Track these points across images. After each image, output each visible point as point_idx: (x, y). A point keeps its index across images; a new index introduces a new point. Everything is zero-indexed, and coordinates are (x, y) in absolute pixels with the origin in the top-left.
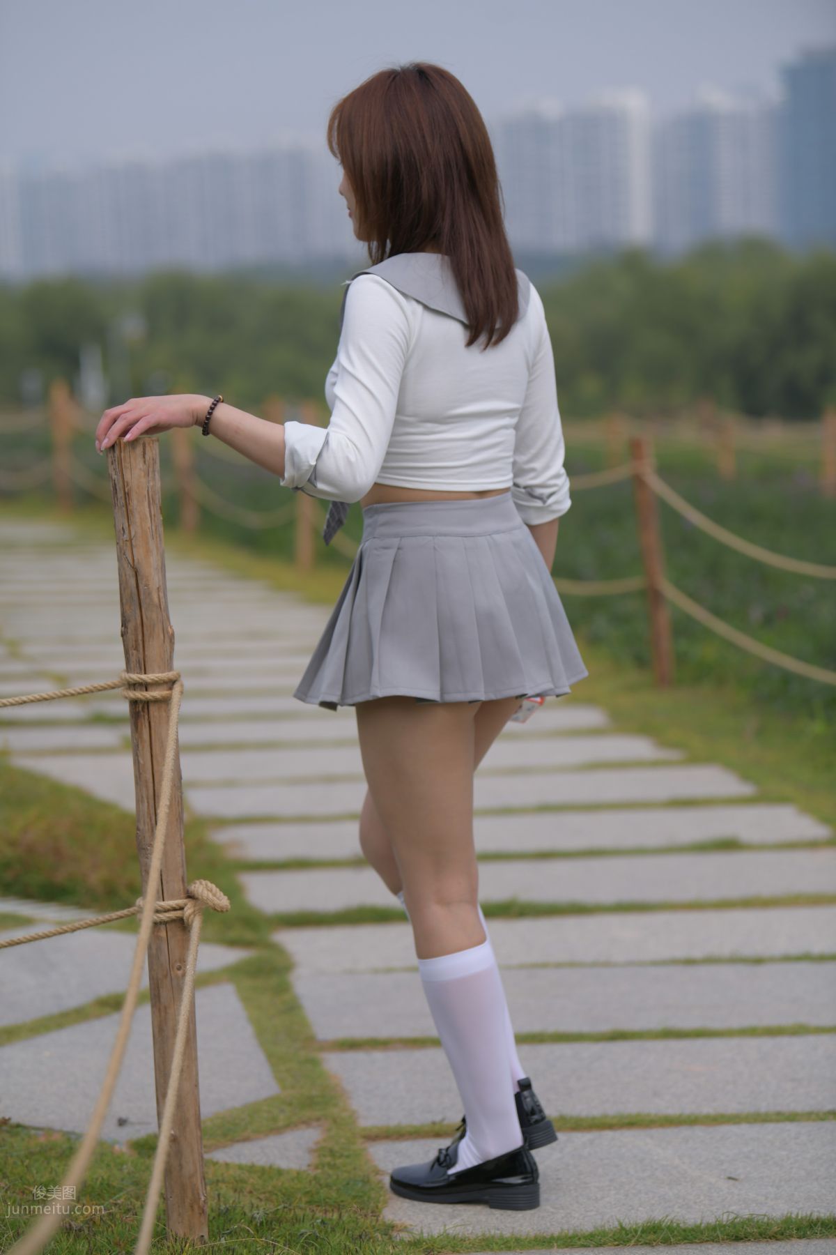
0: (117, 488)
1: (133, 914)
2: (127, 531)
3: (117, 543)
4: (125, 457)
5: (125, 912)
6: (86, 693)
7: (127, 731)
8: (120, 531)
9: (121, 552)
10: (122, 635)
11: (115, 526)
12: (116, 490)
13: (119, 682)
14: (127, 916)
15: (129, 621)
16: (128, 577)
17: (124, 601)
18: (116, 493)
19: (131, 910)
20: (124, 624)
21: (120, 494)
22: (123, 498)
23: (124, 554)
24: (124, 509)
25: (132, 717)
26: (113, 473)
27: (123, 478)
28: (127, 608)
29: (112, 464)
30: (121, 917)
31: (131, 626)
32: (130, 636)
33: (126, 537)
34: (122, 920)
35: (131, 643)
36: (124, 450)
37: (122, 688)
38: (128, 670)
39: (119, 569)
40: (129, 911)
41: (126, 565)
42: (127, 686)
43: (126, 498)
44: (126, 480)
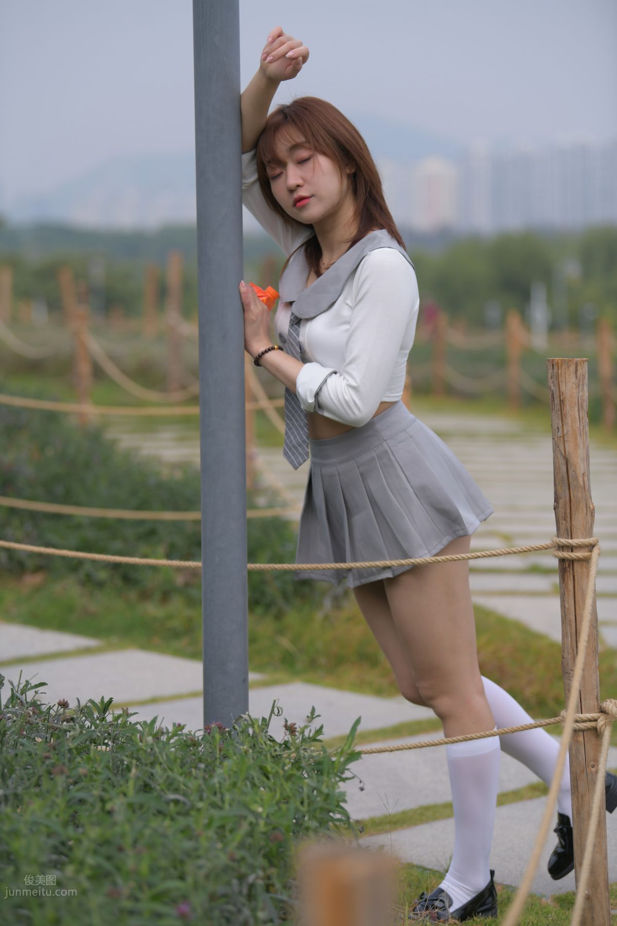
0: (555, 397)
1: (559, 722)
2: (561, 430)
3: (553, 439)
4: (561, 373)
5: (552, 720)
6: (526, 551)
7: (556, 579)
8: (556, 430)
9: (556, 445)
10: (554, 509)
11: (552, 425)
12: (554, 398)
13: (551, 544)
14: (554, 723)
15: (560, 498)
16: (560, 464)
17: (557, 483)
18: (554, 400)
19: (557, 718)
20: (556, 501)
21: (557, 401)
22: (559, 405)
23: (558, 447)
24: (559, 413)
25: (561, 571)
26: (552, 385)
27: (559, 389)
28: (559, 488)
29: (552, 378)
30: (549, 724)
31: (561, 502)
32: (561, 510)
33: (560, 434)
34: (549, 726)
35: (561, 515)
36: (561, 366)
37: (553, 549)
38: (559, 535)
39: (554, 459)
40: (555, 720)
41: (559, 456)
42: (557, 548)
43: (561, 405)
44: (561, 390)
